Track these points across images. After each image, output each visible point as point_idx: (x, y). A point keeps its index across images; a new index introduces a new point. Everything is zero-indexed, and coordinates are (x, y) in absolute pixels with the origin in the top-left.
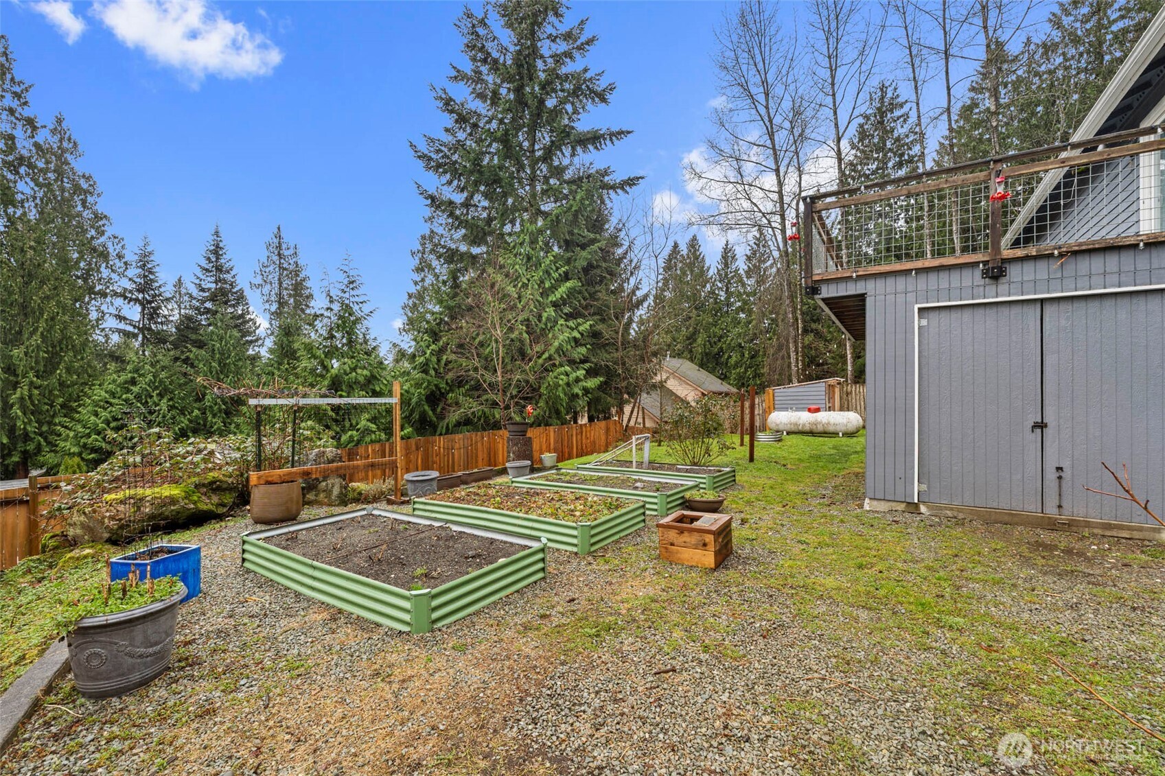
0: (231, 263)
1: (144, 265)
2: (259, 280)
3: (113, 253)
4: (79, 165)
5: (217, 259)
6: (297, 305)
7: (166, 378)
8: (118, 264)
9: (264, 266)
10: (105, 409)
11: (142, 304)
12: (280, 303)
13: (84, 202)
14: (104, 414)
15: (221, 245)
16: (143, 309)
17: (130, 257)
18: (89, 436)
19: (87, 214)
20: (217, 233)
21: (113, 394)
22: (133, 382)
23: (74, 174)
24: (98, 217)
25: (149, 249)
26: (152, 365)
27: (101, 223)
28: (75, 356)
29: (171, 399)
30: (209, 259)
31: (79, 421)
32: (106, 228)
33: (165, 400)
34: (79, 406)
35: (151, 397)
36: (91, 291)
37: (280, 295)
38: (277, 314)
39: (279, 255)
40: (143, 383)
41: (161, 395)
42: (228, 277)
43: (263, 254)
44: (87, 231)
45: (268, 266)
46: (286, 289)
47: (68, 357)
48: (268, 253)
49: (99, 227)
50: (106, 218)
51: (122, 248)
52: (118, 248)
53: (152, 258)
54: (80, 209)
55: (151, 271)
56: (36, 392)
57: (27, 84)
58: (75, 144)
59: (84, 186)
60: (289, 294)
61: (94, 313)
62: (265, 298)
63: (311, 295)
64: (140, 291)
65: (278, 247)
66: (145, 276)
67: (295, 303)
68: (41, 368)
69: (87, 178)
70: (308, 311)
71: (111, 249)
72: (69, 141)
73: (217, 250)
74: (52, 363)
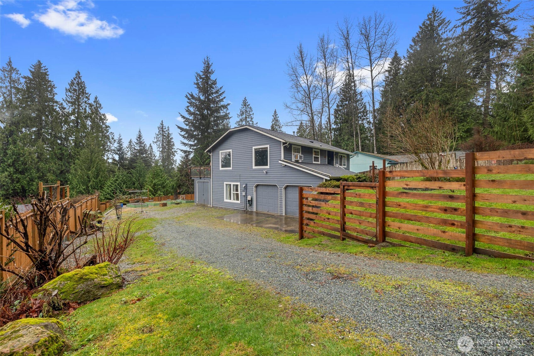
0: (144, 141)
1: (120, 143)
2: (155, 140)
3: (111, 138)
4: (102, 111)
5: (140, 139)
6: (169, 149)
7: (125, 179)
8: (112, 141)
9: (157, 135)
10: (110, 187)
11: (119, 155)
12: (162, 148)
13: (103, 122)
14: (110, 189)
15: (141, 135)
16: (119, 157)
17: (116, 138)
18: (106, 195)
19: (104, 126)
20: (140, 132)
21: (112, 183)
22: (117, 180)
23: (100, 114)
24: (107, 127)
25: (121, 138)
26: (122, 175)
28: (103, 173)
30: (137, 140)
31: (104, 191)
32: (109, 130)
35: (121, 184)
36: (105, 150)
37: (163, 145)
38: (162, 152)
39: (162, 131)
40: (119, 180)
41: (124, 184)
42: (143, 145)
43: (157, 131)
44: (104, 131)
45: (159, 135)
46: (165, 143)
47: (101, 173)
48: (158, 130)
49: (107, 130)
50: (109, 127)
51: (114, 136)
52: (112, 136)
53: (122, 141)
54: (101, 124)
55: (121, 145)
56: (94, 183)
57: (89, 93)
58: (100, 105)
59: (103, 117)
60: (166, 145)
61: (106, 157)
62: (158, 146)
63: (174, 144)
64: (118, 151)
65: (162, 128)
66: (120, 146)
67: (168, 148)
68: (95, 177)
69: (104, 115)
70: (173, 150)
71: (110, 136)
72: (99, 103)
73: (140, 137)
74: (98, 175)
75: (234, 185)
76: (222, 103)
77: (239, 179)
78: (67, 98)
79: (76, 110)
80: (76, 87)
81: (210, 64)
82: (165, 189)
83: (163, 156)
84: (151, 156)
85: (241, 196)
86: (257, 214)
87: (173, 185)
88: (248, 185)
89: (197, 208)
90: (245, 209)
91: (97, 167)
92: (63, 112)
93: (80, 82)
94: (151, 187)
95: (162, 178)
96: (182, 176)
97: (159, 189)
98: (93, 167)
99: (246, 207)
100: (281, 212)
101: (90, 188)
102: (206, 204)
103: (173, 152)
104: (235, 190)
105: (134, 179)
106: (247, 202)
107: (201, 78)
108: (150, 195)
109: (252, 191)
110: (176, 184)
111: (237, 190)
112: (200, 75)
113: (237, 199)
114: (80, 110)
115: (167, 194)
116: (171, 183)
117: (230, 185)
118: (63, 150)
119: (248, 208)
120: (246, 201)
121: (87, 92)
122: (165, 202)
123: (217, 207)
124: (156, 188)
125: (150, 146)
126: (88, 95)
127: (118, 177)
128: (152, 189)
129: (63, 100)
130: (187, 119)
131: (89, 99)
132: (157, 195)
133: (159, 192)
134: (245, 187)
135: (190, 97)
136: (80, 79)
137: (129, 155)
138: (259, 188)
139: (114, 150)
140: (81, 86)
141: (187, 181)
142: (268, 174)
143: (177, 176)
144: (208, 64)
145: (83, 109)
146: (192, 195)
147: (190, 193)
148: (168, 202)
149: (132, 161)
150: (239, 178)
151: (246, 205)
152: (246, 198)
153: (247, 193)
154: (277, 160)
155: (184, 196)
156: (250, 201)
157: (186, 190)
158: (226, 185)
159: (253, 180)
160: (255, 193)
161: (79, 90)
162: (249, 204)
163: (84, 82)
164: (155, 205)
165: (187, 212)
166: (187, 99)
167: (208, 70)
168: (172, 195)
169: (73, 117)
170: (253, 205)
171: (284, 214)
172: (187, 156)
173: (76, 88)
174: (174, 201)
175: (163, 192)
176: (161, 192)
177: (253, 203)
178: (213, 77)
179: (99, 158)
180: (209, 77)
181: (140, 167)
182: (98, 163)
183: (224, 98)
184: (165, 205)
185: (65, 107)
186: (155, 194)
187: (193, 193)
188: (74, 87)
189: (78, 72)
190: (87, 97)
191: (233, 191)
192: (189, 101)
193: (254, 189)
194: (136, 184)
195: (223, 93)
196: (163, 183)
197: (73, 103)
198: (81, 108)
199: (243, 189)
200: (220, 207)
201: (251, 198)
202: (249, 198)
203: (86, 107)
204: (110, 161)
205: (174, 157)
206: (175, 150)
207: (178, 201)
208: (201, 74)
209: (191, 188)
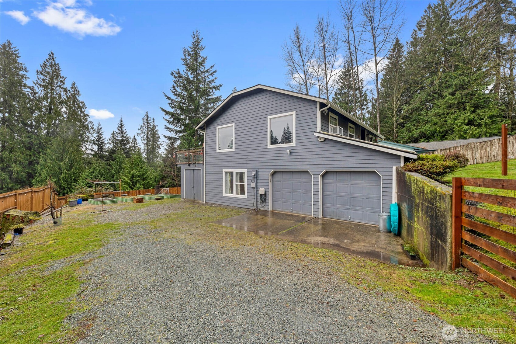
0: (126, 130)
1: (99, 132)
2: (140, 132)
3: (90, 128)
4: (80, 99)
5: (121, 129)
6: (154, 142)
7: (103, 171)
8: (92, 131)
10: (85, 180)
11: (98, 145)
12: (147, 140)
13: (81, 111)
14: (85, 182)
15: (123, 124)
16: (98, 147)
17: (95, 127)
19: (82, 115)
20: (121, 121)
21: (88, 176)
22: (93, 172)
23: (78, 102)
24: (85, 115)
25: (100, 127)
26: (99, 167)
27: (86, 118)
28: (77, 164)
29: (104, 177)
30: (119, 129)
32: (88, 119)
33: (102, 178)
34: (78, 179)
35: (99, 177)
36: (83, 140)
37: (147, 137)
38: (147, 144)
39: (147, 122)
40: (96, 173)
41: (101, 176)
42: (125, 135)
43: (141, 123)
44: (82, 120)
45: (143, 127)
46: (150, 135)
47: (75, 164)
48: (143, 122)
49: (86, 119)
50: (88, 115)
51: (93, 125)
52: (91, 125)
53: (101, 130)
54: (80, 113)
55: (101, 134)
56: (67, 175)
57: (65, 77)
58: (78, 91)
59: (81, 105)
60: (151, 137)
61: (84, 148)
62: (142, 138)
63: (159, 136)
64: (97, 141)
65: (147, 120)
66: (99, 136)
67: (153, 140)
68: (68, 168)
69: (82, 103)
70: (158, 143)
71: (89, 126)
72: (77, 90)
73: (121, 126)
74: (71, 167)
75: (237, 173)
76: (213, 84)
77: (246, 165)
78: (38, 80)
79: (49, 95)
80: (49, 69)
81: (200, 39)
82: (146, 182)
83: (147, 149)
84: (135, 149)
85: (249, 189)
86: (274, 214)
87: (156, 177)
88: (260, 173)
89: (184, 205)
90: (255, 208)
91: (70, 157)
92: (35, 97)
93: (53, 64)
94: (129, 179)
95: (142, 168)
96: (166, 166)
97: (137, 181)
98: (66, 158)
99: (257, 204)
100: (315, 213)
101: (62, 181)
102: (196, 199)
103: (158, 144)
104: (239, 180)
105: (113, 172)
106: (259, 198)
107: (189, 54)
108: (127, 188)
109: (266, 181)
110: (159, 175)
111: (242, 180)
112: (188, 51)
113: (242, 192)
114: (54, 94)
115: (148, 188)
116: (152, 174)
117: (232, 173)
118: (32, 139)
119: (259, 206)
120: (257, 196)
121: (62, 76)
122: (141, 196)
123: (212, 204)
124: (134, 181)
125: (134, 138)
126: (63, 79)
127: (94, 169)
128: (129, 181)
129: (34, 83)
130: (172, 100)
131: (64, 83)
132: (135, 188)
133: (138, 185)
134: (254, 175)
135: (177, 75)
136: (54, 60)
137: (108, 146)
138: (277, 176)
139: (93, 141)
140: (55, 68)
141: (172, 173)
142: (293, 154)
143: (160, 167)
144: (198, 39)
145: (57, 94)
146: (178, 188)
147: (176, 186)
148: (146, 197)
149: (112, 152)
150: (246, 162)
151: (257, 202)
152: (257, 190)
153: (258, 184)
154: (311, 133)
155: (167, 189)
156: (263, 196)
157: (171, 183)
158: (226, 173)
159: (268, 164)
160: (270, 185)
161: (52, 73)
162: (261, 199)
163: (58, 64)
164: (127, 201)
165: (170, 212)
166: (172, 77)
167: (197, 46)
168: (154, 188)
169: (45, 103)
170: (267, 201)
171: (320, 216)
172: (172, 144)
173: (49, 71)
174: (153, 196)
175: (143, 185)
176: (141, 185)
177: (267, 199)
178: (203, 54)
179: (73, 148)
180: (198, 54)
181: (120, 158)
182: (71, 153)
183: (216, 79)
184: (140, 201)
185: (37, 91)
186: (132, 187)
187: (180, 186)
188: (47, 70)
189: (52, 52)
190: (61, 81)
191: (237, 181)
192: (175, 79)
193: (270, 178)
194: (115, 177)
195: (214, 72)
196: (143, 174)
197: (46, 87)
198: (55, 93)
199: (251, 178)
200: (216, 204)
201: (265, 191)
202: (262, 191)
203: (61, 92)
204: (89, 152)
205: (159, 149)
206: (161, 143)
207: (160, 195)
208: (190, 50)
209: (177, 180)
